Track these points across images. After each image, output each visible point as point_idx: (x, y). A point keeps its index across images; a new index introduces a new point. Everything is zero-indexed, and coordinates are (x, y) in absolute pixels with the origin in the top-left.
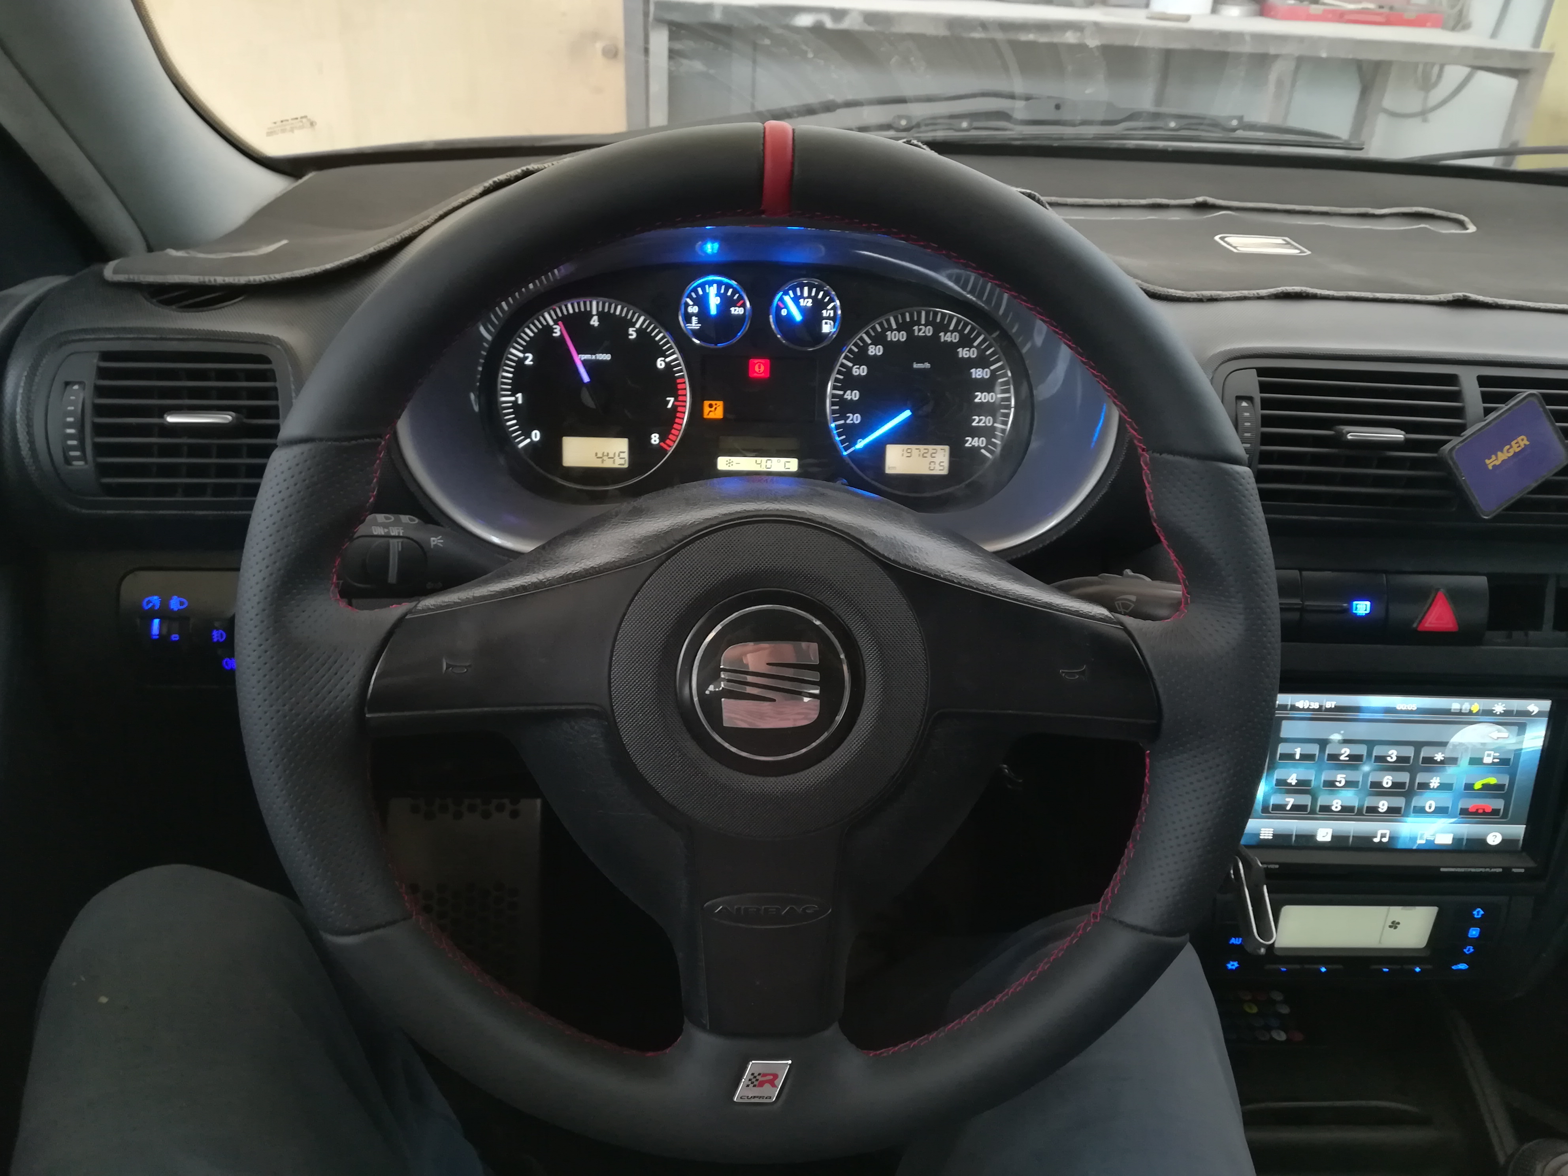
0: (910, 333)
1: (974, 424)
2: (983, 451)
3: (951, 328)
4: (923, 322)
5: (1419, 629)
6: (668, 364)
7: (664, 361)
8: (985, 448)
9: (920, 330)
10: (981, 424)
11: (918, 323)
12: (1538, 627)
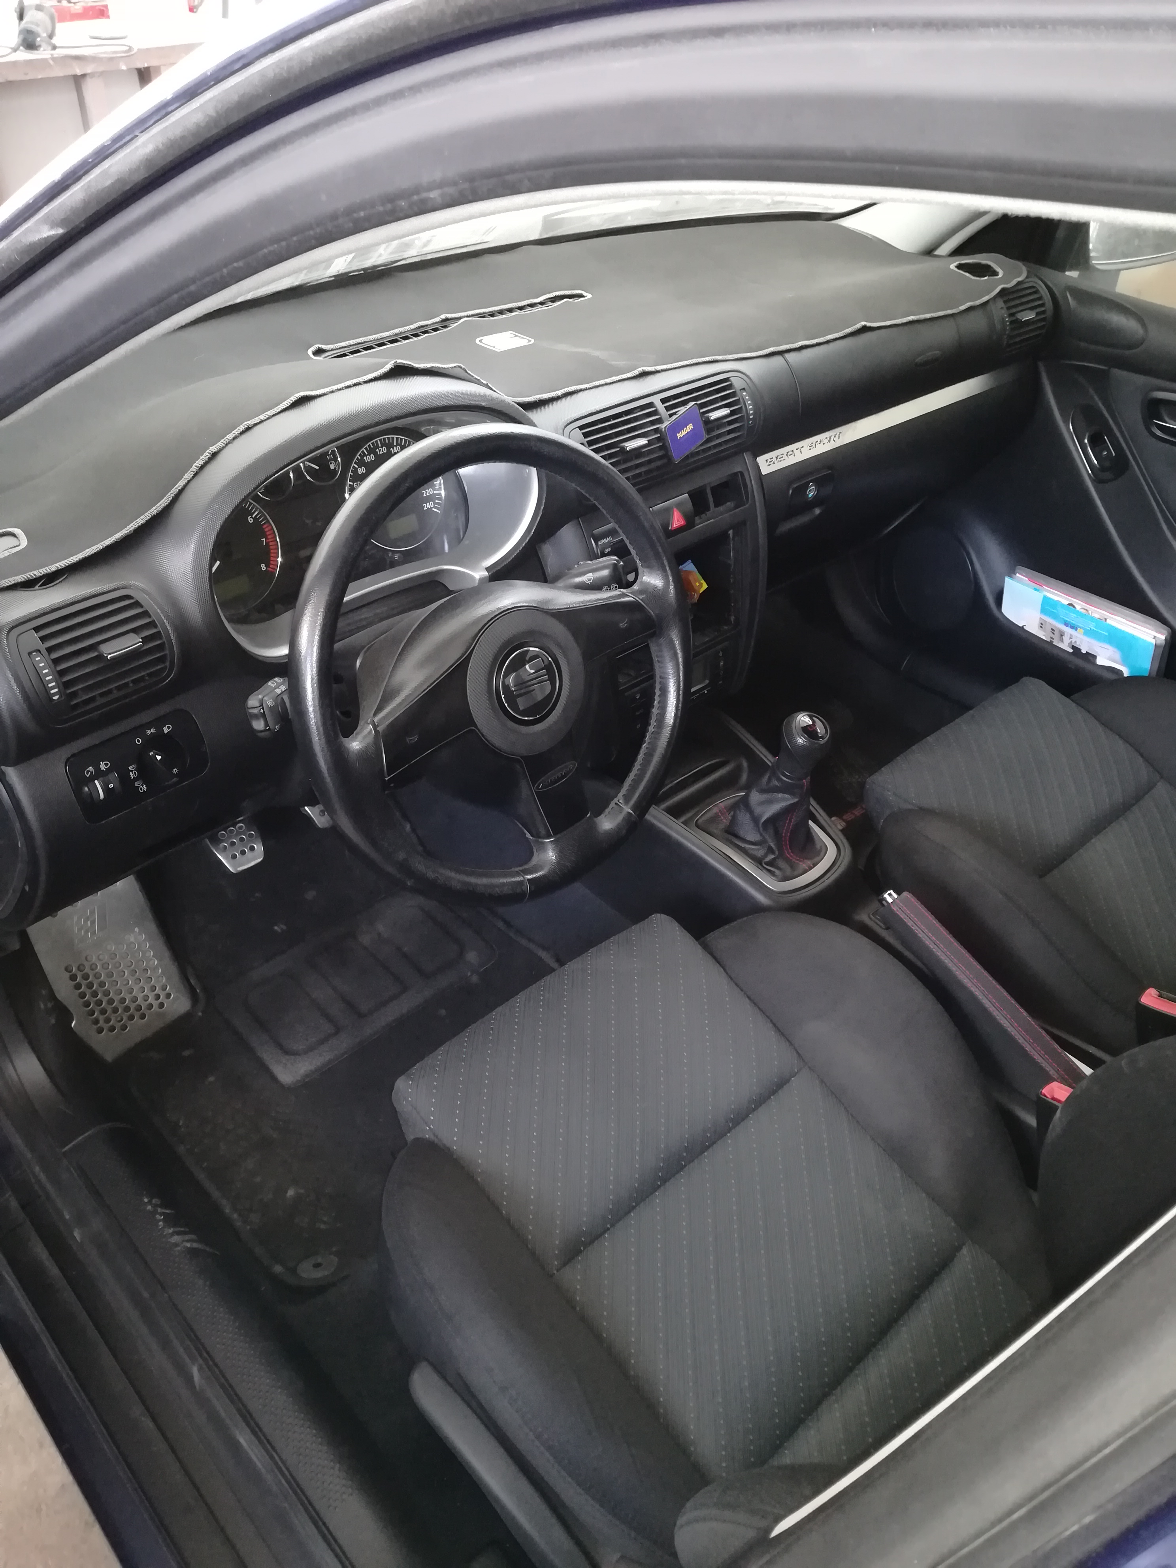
0: (375, 454)
1: (424, 495)
2: (433, 509)
3: (395, 444)
4: (380, 446)
5: (673, 529)
6: (254, 519)
7: (252, 518)
8: (435, 507)
9: (380, 450)
10: (428, 494)
11: (378, 447)
12: (709, 510)
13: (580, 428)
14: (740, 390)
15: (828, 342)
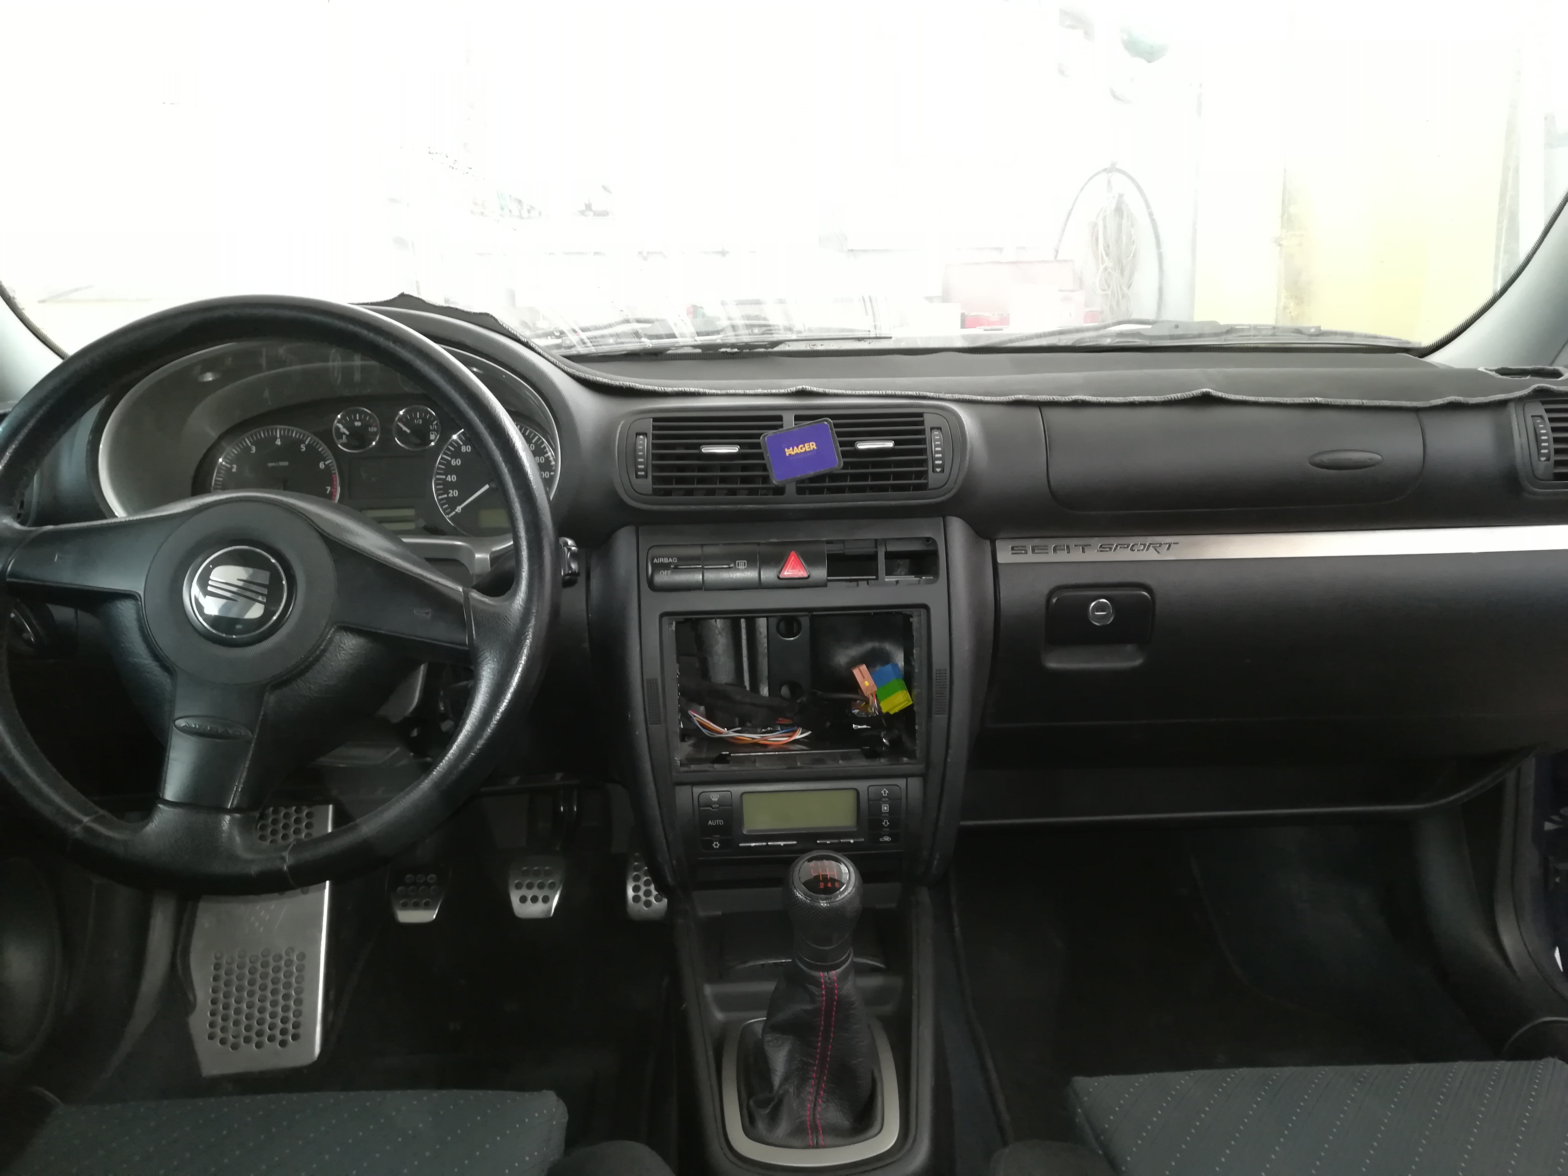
7: (324, 464)
13: (655, 420)
14: (932, 429)
15: (1132, 404)
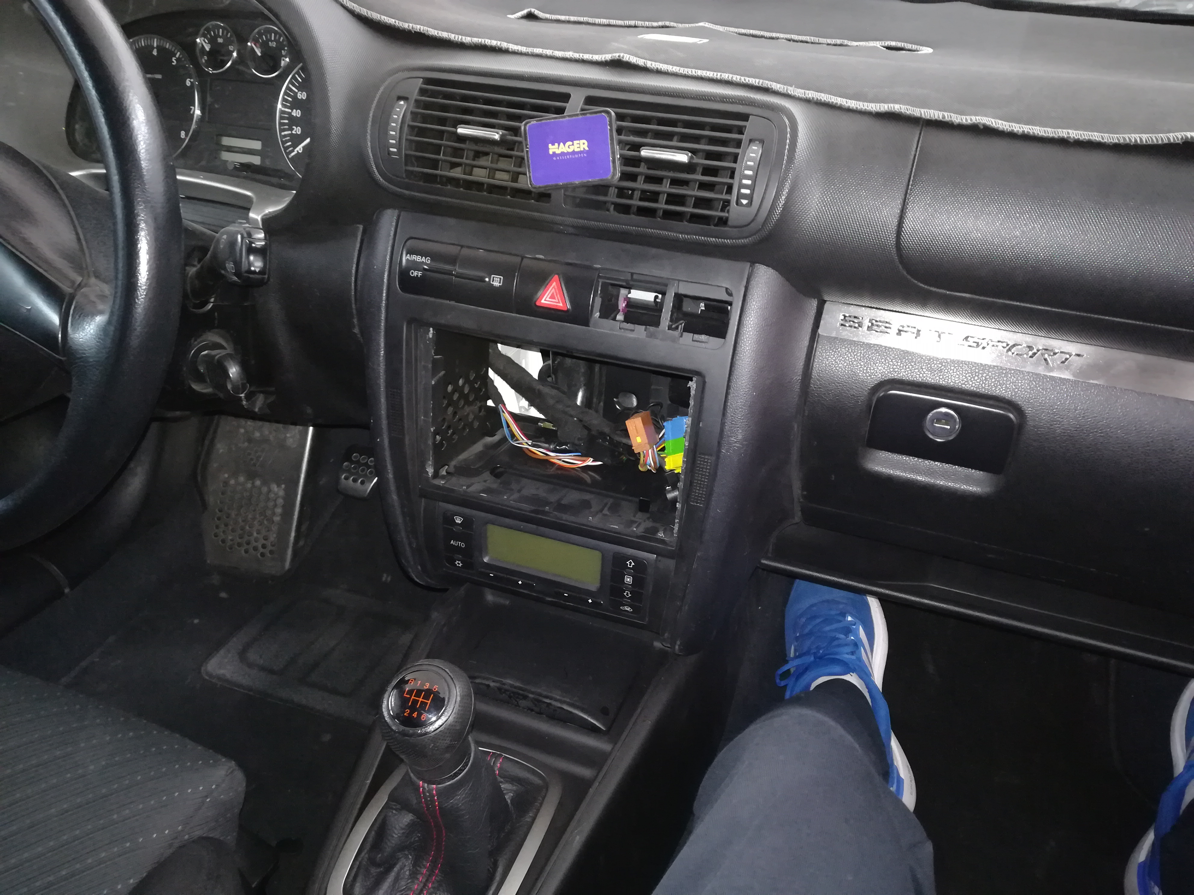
6: (192, 84)
7: (190, 81)
13: (428, 81)
14: (751, 141)
15: (1063, 142)
